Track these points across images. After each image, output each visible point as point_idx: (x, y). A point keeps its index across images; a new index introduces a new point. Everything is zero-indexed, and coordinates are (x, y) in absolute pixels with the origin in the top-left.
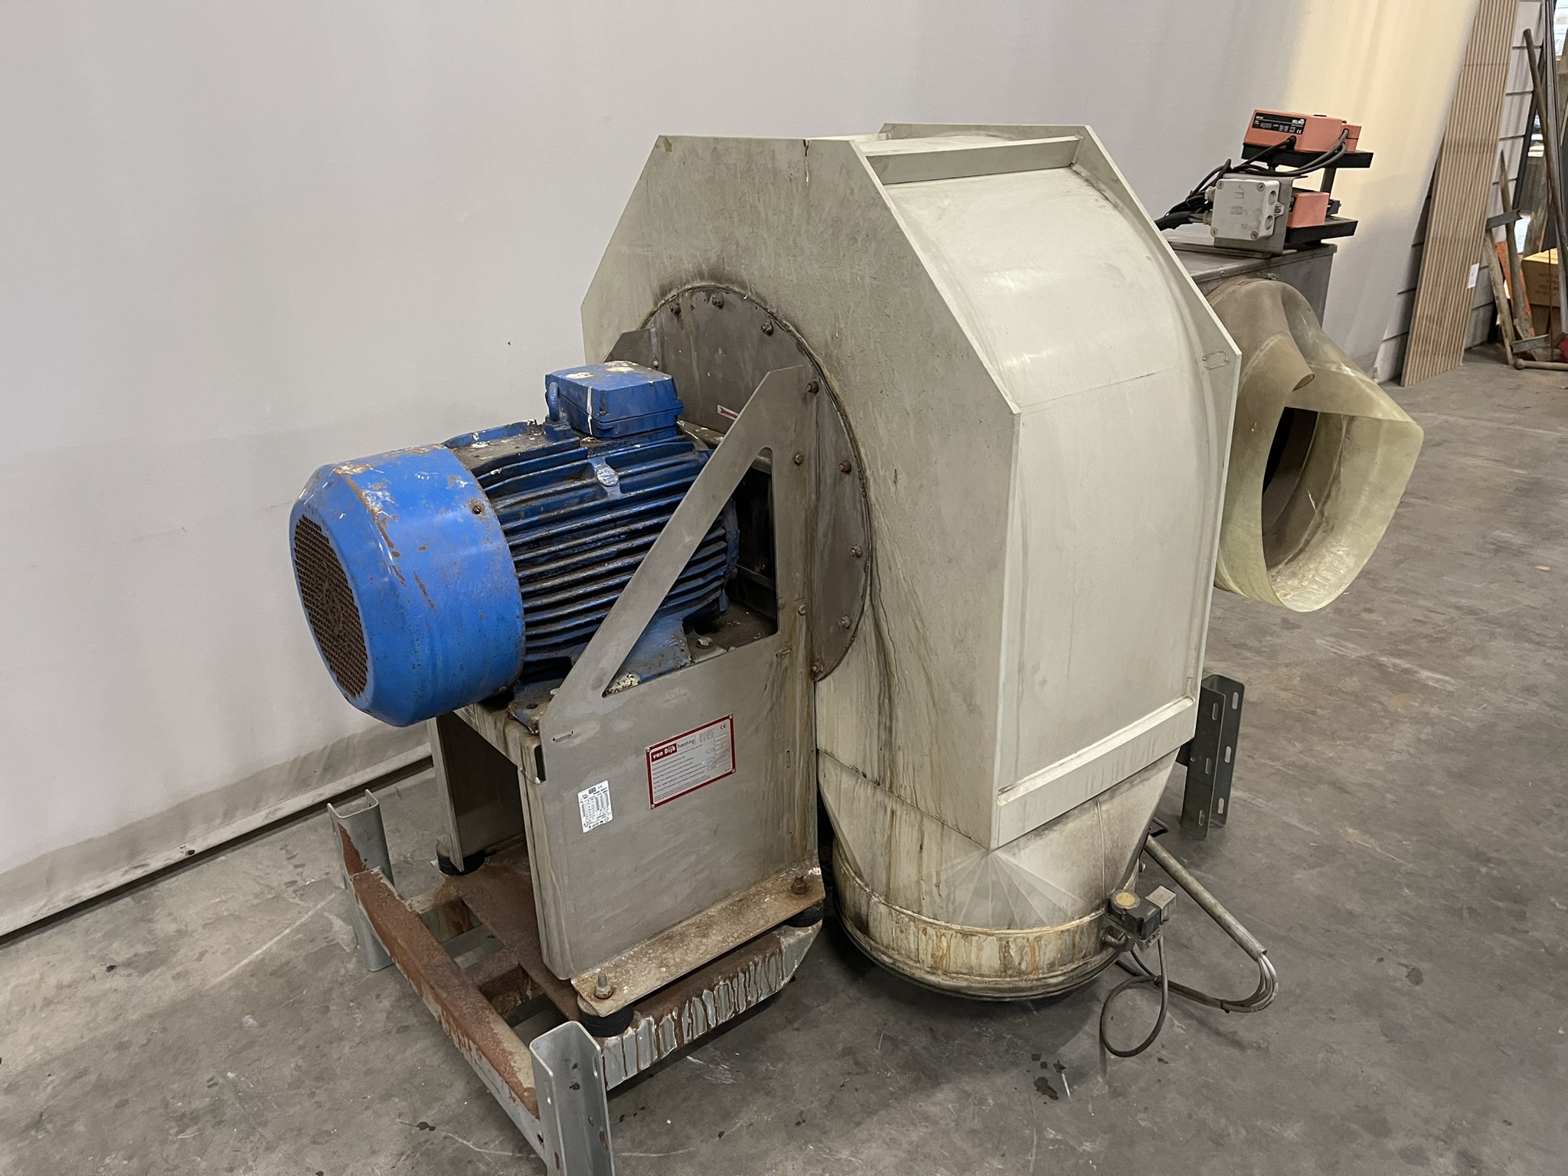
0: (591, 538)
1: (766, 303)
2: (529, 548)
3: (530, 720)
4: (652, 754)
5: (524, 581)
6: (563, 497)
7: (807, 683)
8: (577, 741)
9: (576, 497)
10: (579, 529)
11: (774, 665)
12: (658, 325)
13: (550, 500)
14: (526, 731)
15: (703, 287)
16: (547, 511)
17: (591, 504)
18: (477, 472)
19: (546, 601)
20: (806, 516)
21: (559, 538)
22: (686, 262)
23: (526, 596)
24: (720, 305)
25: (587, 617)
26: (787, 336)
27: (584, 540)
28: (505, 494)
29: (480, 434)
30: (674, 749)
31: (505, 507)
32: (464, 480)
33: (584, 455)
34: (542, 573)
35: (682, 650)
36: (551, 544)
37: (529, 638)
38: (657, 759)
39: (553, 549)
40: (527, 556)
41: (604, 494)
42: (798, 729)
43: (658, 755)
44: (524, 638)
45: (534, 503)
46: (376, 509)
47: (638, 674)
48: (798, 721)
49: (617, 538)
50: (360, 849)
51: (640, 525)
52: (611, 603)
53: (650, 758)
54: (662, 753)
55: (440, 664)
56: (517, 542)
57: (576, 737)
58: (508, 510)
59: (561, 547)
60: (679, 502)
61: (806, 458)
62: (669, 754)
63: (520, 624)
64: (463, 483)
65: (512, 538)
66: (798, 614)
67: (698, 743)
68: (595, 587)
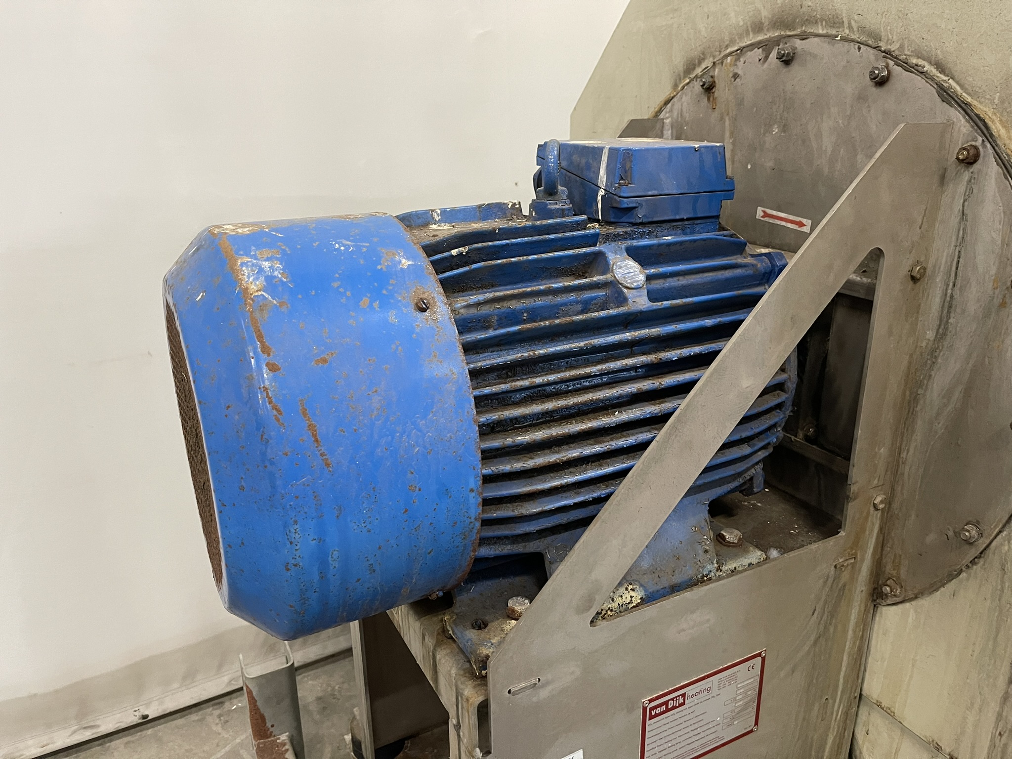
0: (599, 367)
1: (878, 38)
2: (499, 377)
3: (473, 652)
4: (651, 709)
5: (488, 430)
6: (559, 299)
7: (866, 606)
8: (544, 693)
9: (577, 303)
10: (581, 352)
11: (831, 580)
12: (675, 114)
13: (540, 302)
14: (467, 665)
15: (760, 42)
16: (532, 319)
17: (602, 313)
18: (430, 250)
19: (518, 465)
20: (910, 363)
21: (547, 365)
22: (732, 15)
23: (488, 455)
24: (787, 60)
25: (578, 494)
26: (918, 80)
27: (588, 370)
28: (472, 289)
29: (444, 212)
30: (681, 700)
31: (468, 306)
32: (408, 259)
33: (593, 240)
34: (515, 420)
35: (706, 551)
36: (534, 373)
37: (486, 523)
38: (657, 715)
39: (538, 380)
40: (495, 389)
41: (622, 300)
42: (844, 669)
43: (658, 710)
44: (478, 524)
45: (514, 305)
46: (253, 288)
47: (641, 585)
48: (845, 658)
49: (633, 373)
50: (267, 713)
51: (673, 354)
52: (622, 474)
53: (648, 714)
54: (664, 708)
55: (334, 563)
56: (479, 364)
57: (544, 686)
58: (473, 311)
59: (552, 378)
60: (739, 323)
61: (929, 272)
62: (674, 708)
63: (474, 501)
64: (405, 263)
65: (474, 357)
66: (872, 509)
67: (715, 691)
68: (597, 448)
